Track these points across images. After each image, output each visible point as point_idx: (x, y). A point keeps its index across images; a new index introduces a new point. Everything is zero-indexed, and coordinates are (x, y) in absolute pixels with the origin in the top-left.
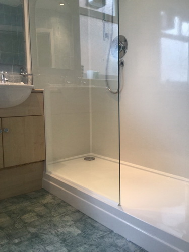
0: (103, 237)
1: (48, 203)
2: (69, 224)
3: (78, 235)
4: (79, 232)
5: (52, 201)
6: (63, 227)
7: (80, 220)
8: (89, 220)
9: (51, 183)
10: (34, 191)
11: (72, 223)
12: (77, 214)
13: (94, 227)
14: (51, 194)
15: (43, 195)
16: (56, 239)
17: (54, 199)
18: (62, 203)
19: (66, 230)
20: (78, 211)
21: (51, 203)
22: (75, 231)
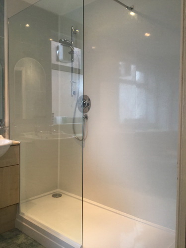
1: (22, 243)
5: (25, 241)
9: (24, 223)
10: (8, 231)
14: (24, 234)
15: (17, 235)
17: (27, 238)
18: (34, 243)
21: (24, 243)
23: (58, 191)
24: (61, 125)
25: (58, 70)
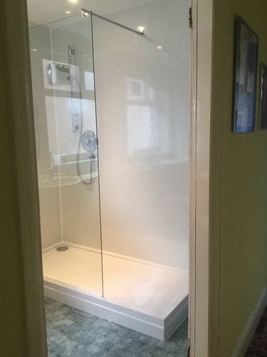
0: (92, 323)
2: (61, 317)
3: (72, 325)
4: (72, 322)
6: (57, 321)
7: (70, 313)
8: (77, 312)
11: (63, 316)
12: (65, 308)
13: (83, 317)
16: (55, 331)
19: (61, 322)
20: (66, 305)
22: (69, 322)
23: (62, 243)
24: (61, 166)
25: (52, 96)
